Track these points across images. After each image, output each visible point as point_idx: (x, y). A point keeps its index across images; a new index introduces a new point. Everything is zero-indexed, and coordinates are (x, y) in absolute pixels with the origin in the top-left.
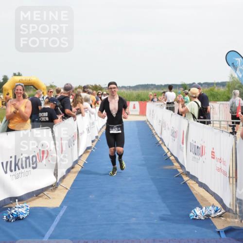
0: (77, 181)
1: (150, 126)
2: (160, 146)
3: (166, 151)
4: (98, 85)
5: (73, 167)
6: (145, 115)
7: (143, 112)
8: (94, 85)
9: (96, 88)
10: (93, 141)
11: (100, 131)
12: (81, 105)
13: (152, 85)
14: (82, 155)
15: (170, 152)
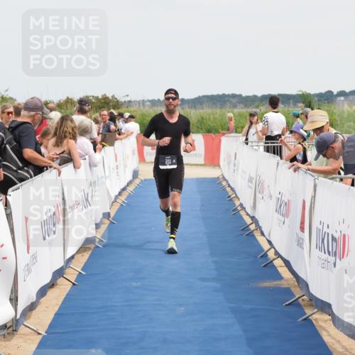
0: (61, 314)
1: (228, 189)
2: (251, 235)
3: (266, 246)
4: (109, 95)
5: (52, 285)
6: (219, 166)
7: (212, 158)
8: (100, 97)
9: (105, 103)
10: (98, 226)
11: (115, 201)
12: (72, 142)
13: (234, 96)
14: (73, 257)
15: (273, 250)
